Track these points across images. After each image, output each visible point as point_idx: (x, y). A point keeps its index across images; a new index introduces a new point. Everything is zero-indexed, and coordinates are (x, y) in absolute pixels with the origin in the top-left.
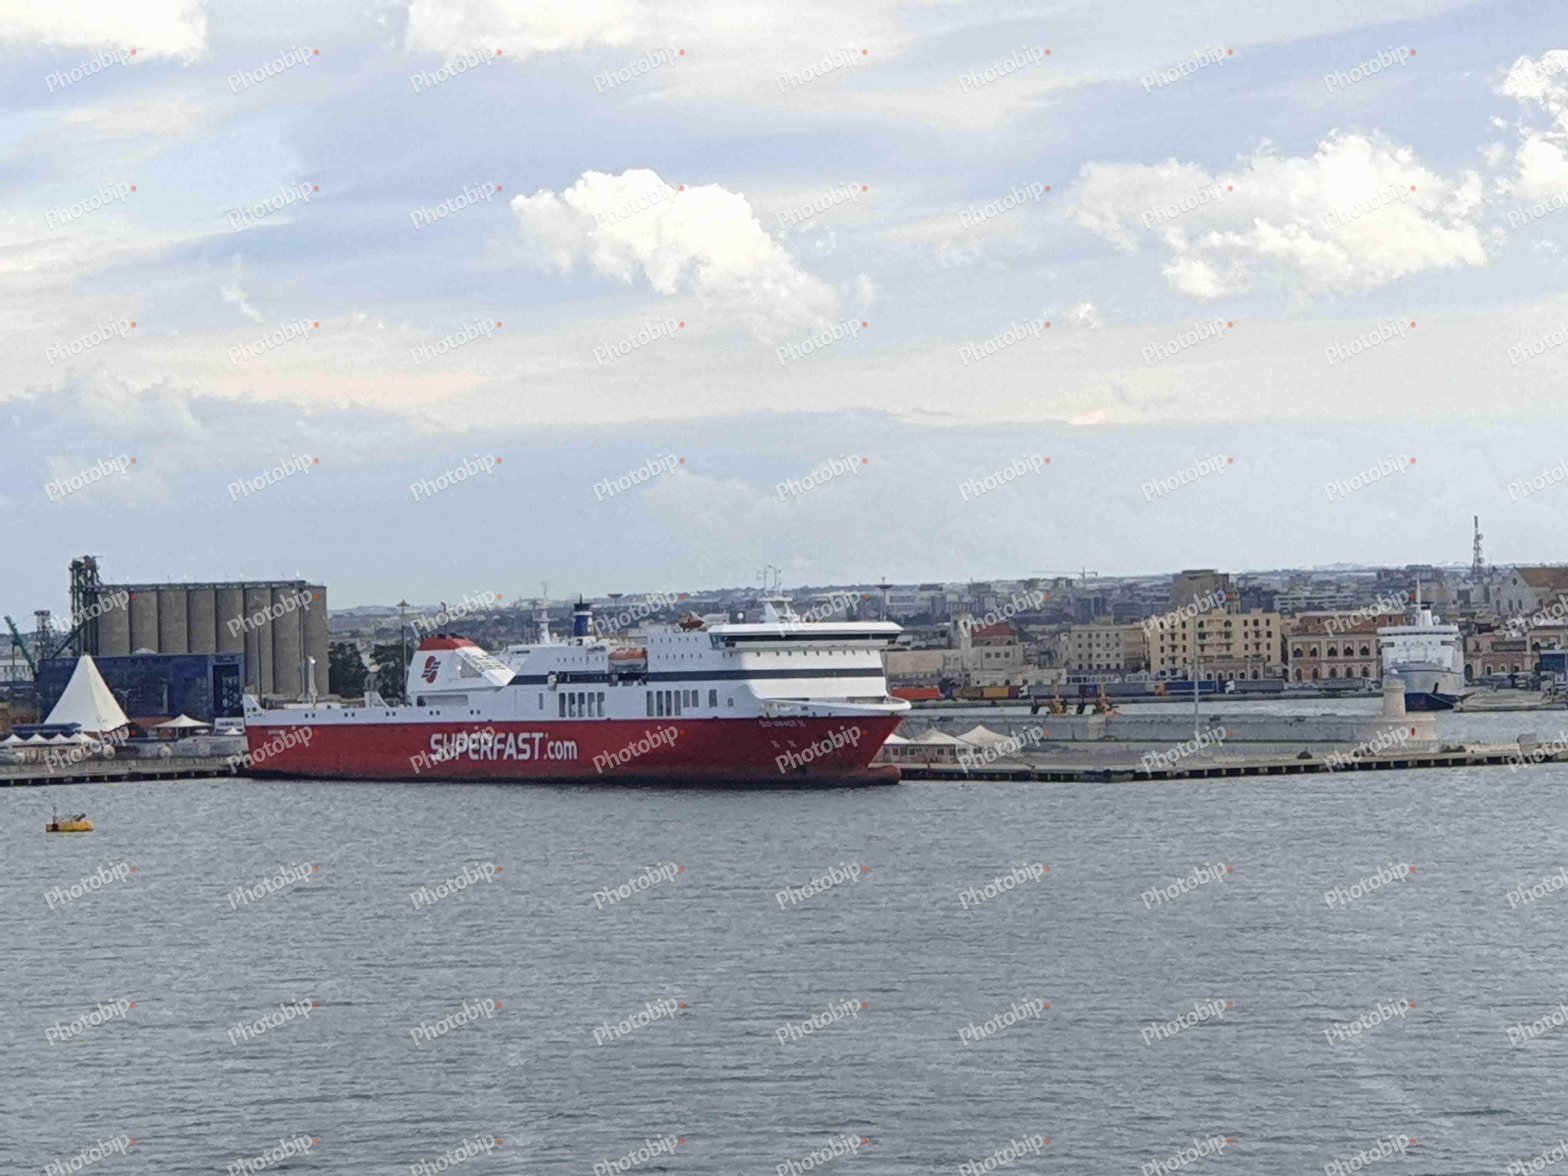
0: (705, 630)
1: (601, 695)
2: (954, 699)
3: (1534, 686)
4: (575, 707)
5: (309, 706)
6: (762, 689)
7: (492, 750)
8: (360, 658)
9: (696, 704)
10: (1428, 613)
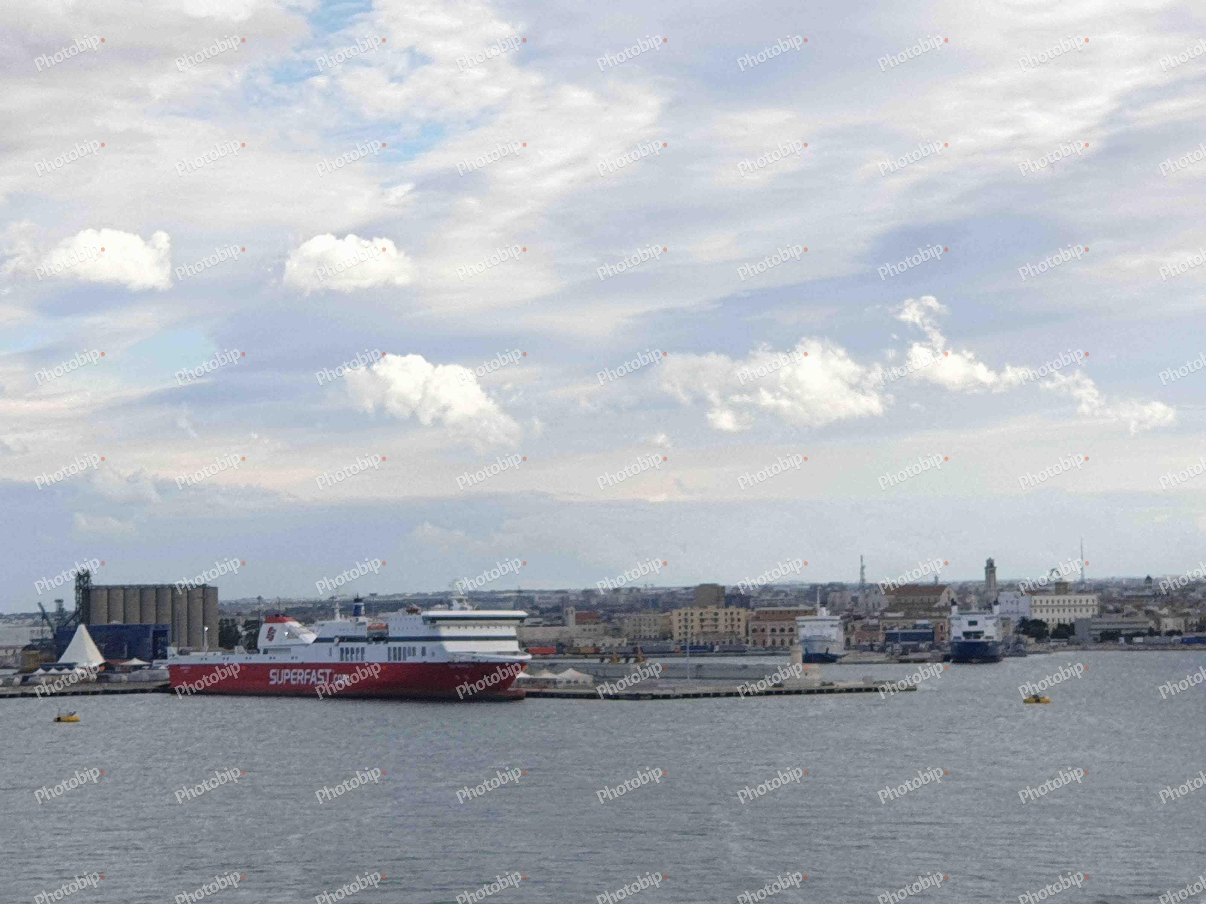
0: (419, 614)
1: (363, 649)
2: (564, 654)
3: (882, 650)
4: (349, 656)
5: (204, 653)
6: (451, 647)
7: (303, 679)
8: (237, 628)
9: (414, 655)
10: (824, 609)
